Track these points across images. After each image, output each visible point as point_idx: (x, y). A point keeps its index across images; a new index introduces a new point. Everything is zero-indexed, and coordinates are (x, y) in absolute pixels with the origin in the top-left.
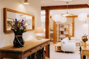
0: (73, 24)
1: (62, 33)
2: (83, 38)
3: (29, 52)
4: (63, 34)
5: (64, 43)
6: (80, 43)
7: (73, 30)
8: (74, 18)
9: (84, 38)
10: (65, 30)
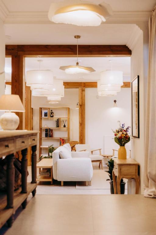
0: (82, 106)
1: (49, 133)
2: (119, 135)
3: (4, 147)
4: (51, 136)
5: (60, 158)
6: (100, 161)
7: (82, 124)
8: (83, 90)
9: (121, 133)
10: (58, 126)
